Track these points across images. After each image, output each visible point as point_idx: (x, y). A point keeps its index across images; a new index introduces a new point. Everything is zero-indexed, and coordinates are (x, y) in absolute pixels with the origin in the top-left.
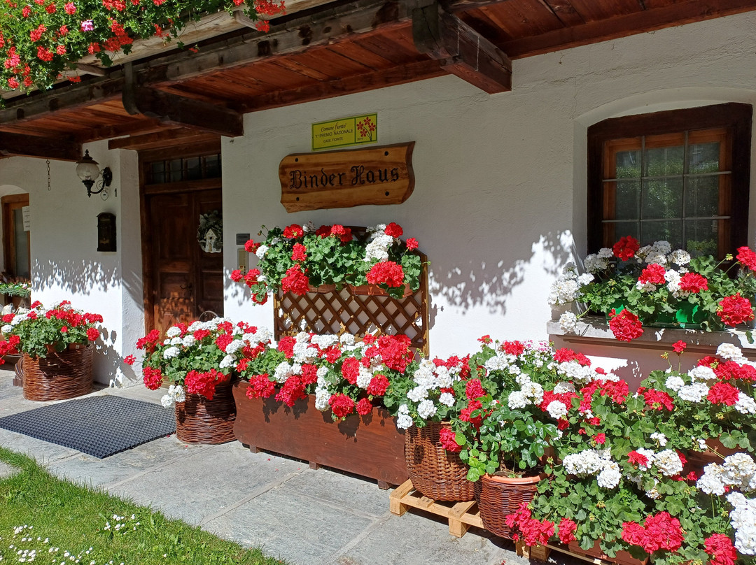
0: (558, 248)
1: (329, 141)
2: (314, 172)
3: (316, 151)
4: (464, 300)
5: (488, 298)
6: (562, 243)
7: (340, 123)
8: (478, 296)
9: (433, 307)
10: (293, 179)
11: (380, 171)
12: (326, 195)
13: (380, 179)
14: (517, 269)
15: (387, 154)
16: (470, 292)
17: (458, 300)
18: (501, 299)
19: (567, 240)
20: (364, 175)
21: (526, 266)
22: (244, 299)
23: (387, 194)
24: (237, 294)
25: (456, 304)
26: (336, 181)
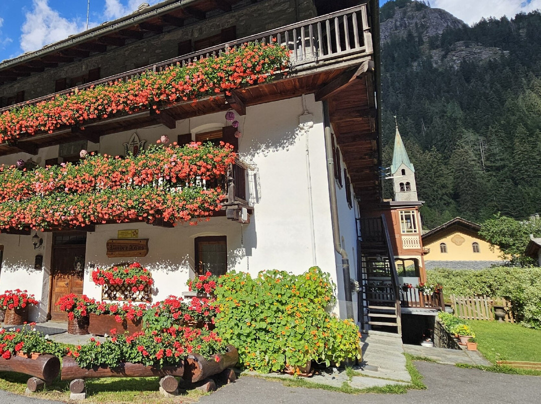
1: (124, 236)
2: (118, 245)
3: (118, 239)
7: (127, 231)
10: (111, 247)
11: (138, 247)
12: (121, 253)
15: (140, 241)
20: (133, 248)
23: (140, 253)
26: (125, 249)
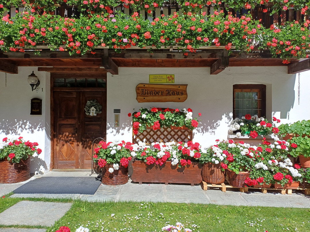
0: (229, 117)
1: (156, 81)
2: (151, 90)
3: (151, 83)
4: (203, 131)
5: (210, 130)
6: (230, 116)
7: (161, 76)
8: (207, 130)
9: (193, 133)
10: (143, 92)
11: (177, 92)
12: (156, 98)
13: (177, 94)
14: (218, 122)
15: (179, 87)
16: (205, 129)
17: (201, 131)
18: (214, 130)
19: (231, 115)
20: (171, 93)
21: (220, 121)
22: (116, 134)
23: (179, 99)
24: (113, 132)
25: (200, 132)
26: (160, 94)
